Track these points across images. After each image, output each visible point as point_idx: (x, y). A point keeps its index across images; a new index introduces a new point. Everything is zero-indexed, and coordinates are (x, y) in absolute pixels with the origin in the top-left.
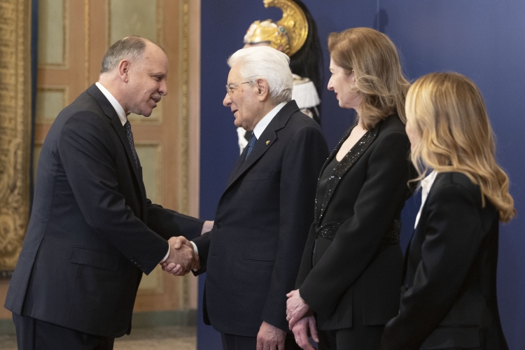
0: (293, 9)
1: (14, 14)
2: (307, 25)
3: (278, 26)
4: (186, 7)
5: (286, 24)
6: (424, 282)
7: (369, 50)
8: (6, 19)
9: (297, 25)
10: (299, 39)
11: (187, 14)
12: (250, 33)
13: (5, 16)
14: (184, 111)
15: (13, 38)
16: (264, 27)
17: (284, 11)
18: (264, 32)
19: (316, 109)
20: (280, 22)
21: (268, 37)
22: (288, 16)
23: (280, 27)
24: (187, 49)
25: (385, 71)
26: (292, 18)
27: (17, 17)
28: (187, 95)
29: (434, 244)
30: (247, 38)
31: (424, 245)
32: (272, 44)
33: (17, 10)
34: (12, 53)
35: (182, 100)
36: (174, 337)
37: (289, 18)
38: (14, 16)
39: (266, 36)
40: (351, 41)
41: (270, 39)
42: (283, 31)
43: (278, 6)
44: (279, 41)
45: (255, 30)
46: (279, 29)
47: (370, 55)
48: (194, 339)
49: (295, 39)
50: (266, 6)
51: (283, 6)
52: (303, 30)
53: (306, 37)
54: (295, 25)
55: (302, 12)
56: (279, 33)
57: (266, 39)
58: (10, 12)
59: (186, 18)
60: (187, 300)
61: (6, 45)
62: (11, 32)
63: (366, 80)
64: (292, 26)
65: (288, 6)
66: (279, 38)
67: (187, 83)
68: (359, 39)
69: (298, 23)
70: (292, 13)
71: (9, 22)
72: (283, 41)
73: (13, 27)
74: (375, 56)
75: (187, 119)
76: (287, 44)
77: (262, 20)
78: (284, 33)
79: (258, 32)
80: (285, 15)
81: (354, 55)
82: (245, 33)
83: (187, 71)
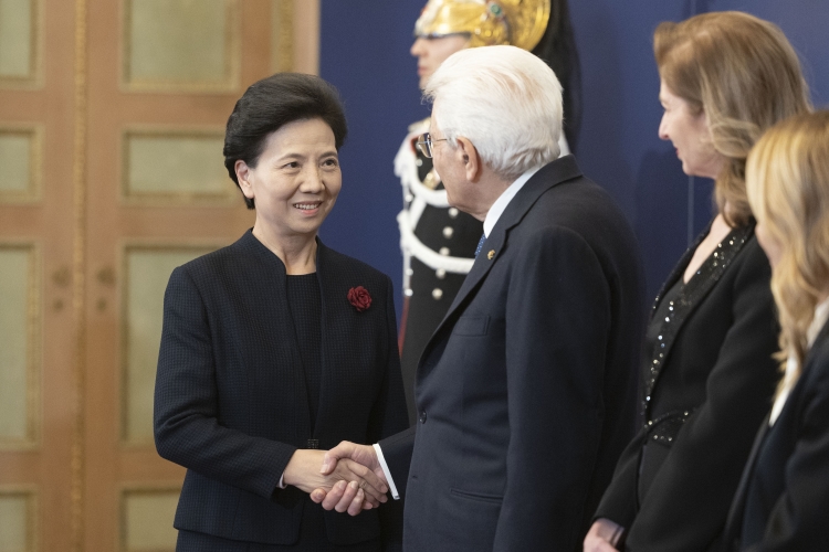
3: (488, 2)
6: (789, 531)
7: (734, 65)
9: (526, 2)
10: (530, 29)
12: (428, 15)
16: (458, 4)
18: (457, 13)
21: (466, 23)
23: (491, 4)
25: (770, 107)
29: (812, 464)
30: (423, 25)
31: (792, 462)
32: (474, 38)
39: (462, 21)
40: (698, 44)
41: (469, 28)
42: (498, 13)
44: (488, 33)
45: (439, 10)
46: (489, 8)
47: (737, 75)
52: (540, 11)
53: (544, 25)
56: (488, 16)
57: (461, 29)
63: (733, 132)
64: (515, 3)
66: (489, 25)
68: (715, 42)
72: (496, 32)
74: (747, 77)
76: (504, 41)
78: (501, 15)
79: (446, 12)
81: (704, 76)
82: (417, 14)
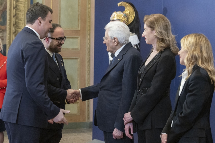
0: (129, 7)
1: (24, 8)
2: (134, 13)
3: (123, 13)
4: (89, 5)
5: (126, 12)
8: (20, 10)
9: (131, 13)
11: (90, 8)
12: (112, 16)
13: (20, 9)
14: (88, 45)
15: (23, 17)
16: (118, 14)
17: (126, 7)
18: (118, 16)
19: (138, 45)
20: (124, 12)
22: (127, 9)
23: (124, 14)
24: (90, 22)
26: (129, 10)
27: (25, 9)
28: (89, 39)
32: (121, 20)
33: (25, 7)
34: (23, 23)
35: (87, 41)
36: (84, 132)
37: (127, 10)
38: (24, 9)
43: (123, 5)
48: (92, 133)
49: (130, 18)
50: (118, 6)
51: (125, 6)
54: (130, 13)
55: (133, 8)
57: (118, 19)
58: (22, 7)
59: (89, 10)
60: (89, 118)
61: (20, 20)
62: (23, 15)
64: (128, 13)
65: (127, 6)
67: (89, 35)
69: (131, 12)
70: (128, 8)
71: (22, 11)
72: (125, 19)
73: (23, 13)
75: (89, 49)
76: (126, 21)
77: (117, 11)
80: (126, 9)
83: (90, 30)
